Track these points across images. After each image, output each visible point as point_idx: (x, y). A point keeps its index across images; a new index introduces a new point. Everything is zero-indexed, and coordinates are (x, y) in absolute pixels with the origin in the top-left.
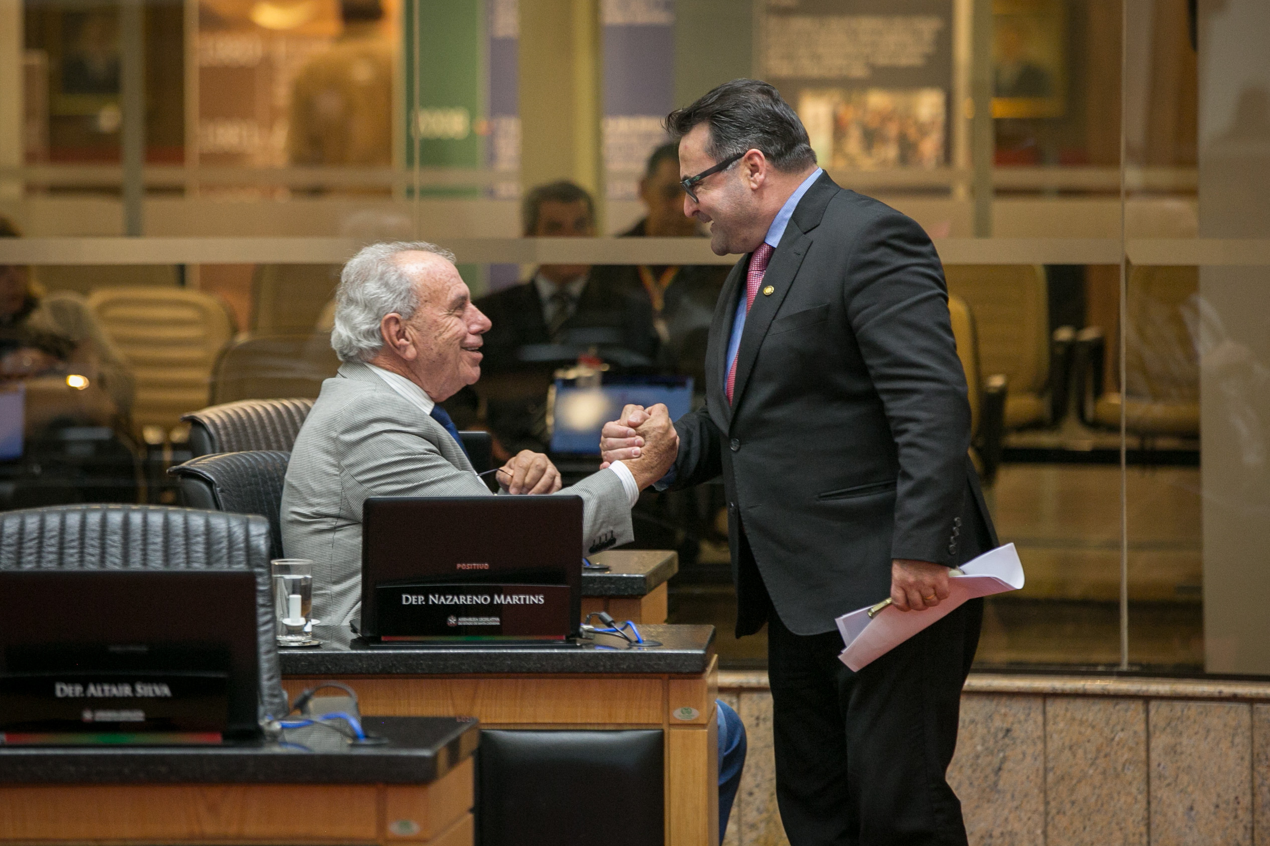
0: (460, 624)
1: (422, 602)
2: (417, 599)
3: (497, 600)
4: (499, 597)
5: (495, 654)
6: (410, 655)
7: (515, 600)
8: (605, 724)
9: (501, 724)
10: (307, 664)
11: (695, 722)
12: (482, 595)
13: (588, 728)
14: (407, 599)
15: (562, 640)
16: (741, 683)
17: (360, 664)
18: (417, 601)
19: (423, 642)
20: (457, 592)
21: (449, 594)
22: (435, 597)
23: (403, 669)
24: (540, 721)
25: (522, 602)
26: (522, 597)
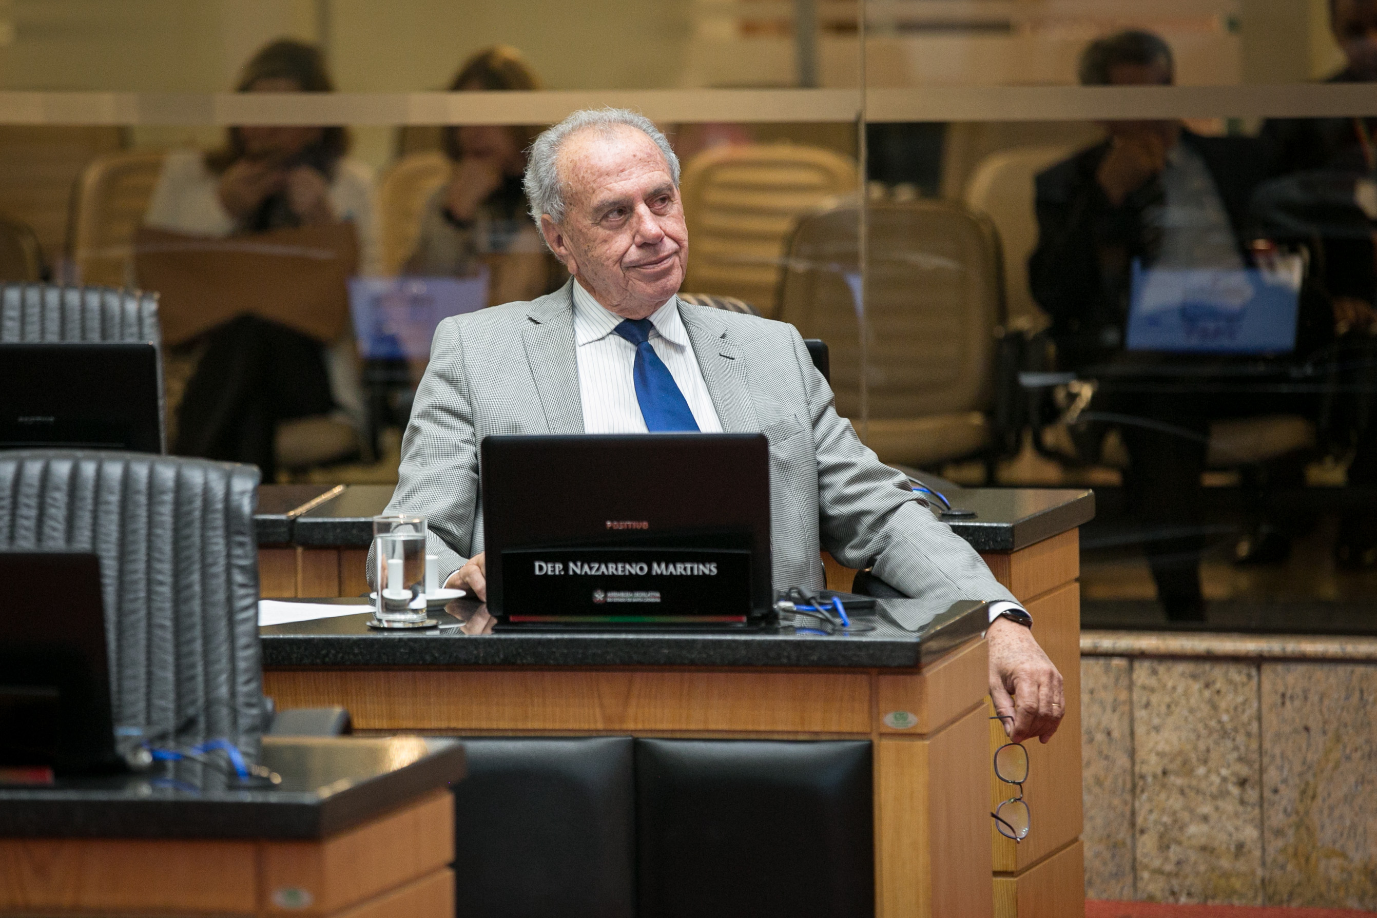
0: (609, 600)
1: (560, 571)
2: (554, 567)
3: (657, 569)
4: (659, 565)
5: (648, 640)
6: (539, 642)
7: (679, 569)
8: (797, 732)
9: (663, 731)
10: (407, 651)
11: (912, 731)
12: (637, 563)
13: (776, 737)
14: (541, 568)
15: (742, 622)
16: (1261, 651)
17: (475, 652)
18: (554, 571)
19: (557, 623)
20: (605, 559)
21: (595, 561)
22: (576, 565)
23: (530, 659)
24: (712, 727)
25: (689, 573)
26: (689, 566)
